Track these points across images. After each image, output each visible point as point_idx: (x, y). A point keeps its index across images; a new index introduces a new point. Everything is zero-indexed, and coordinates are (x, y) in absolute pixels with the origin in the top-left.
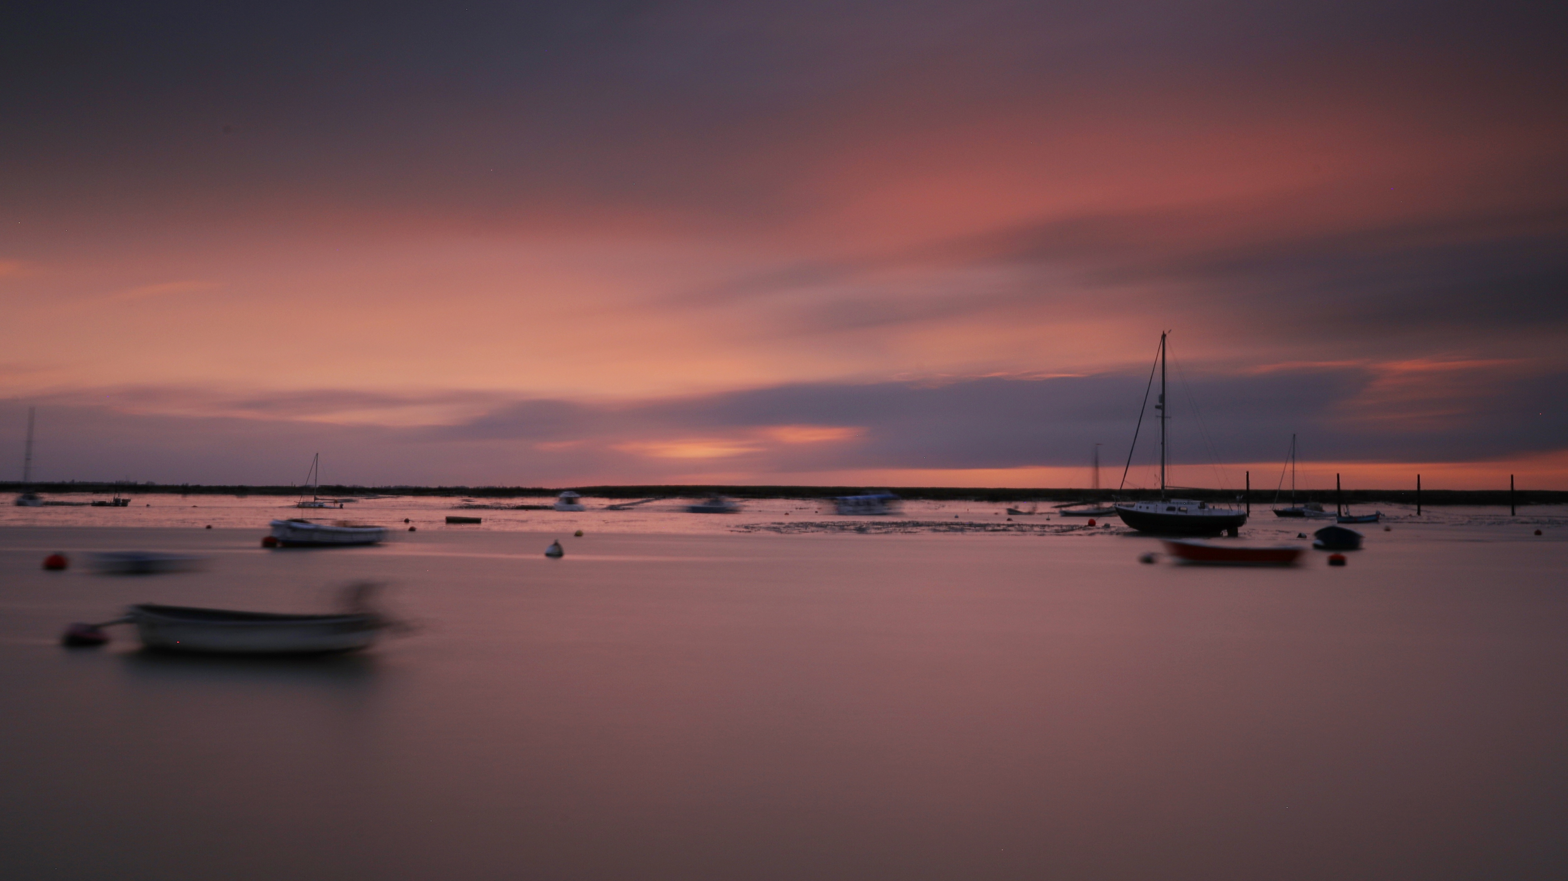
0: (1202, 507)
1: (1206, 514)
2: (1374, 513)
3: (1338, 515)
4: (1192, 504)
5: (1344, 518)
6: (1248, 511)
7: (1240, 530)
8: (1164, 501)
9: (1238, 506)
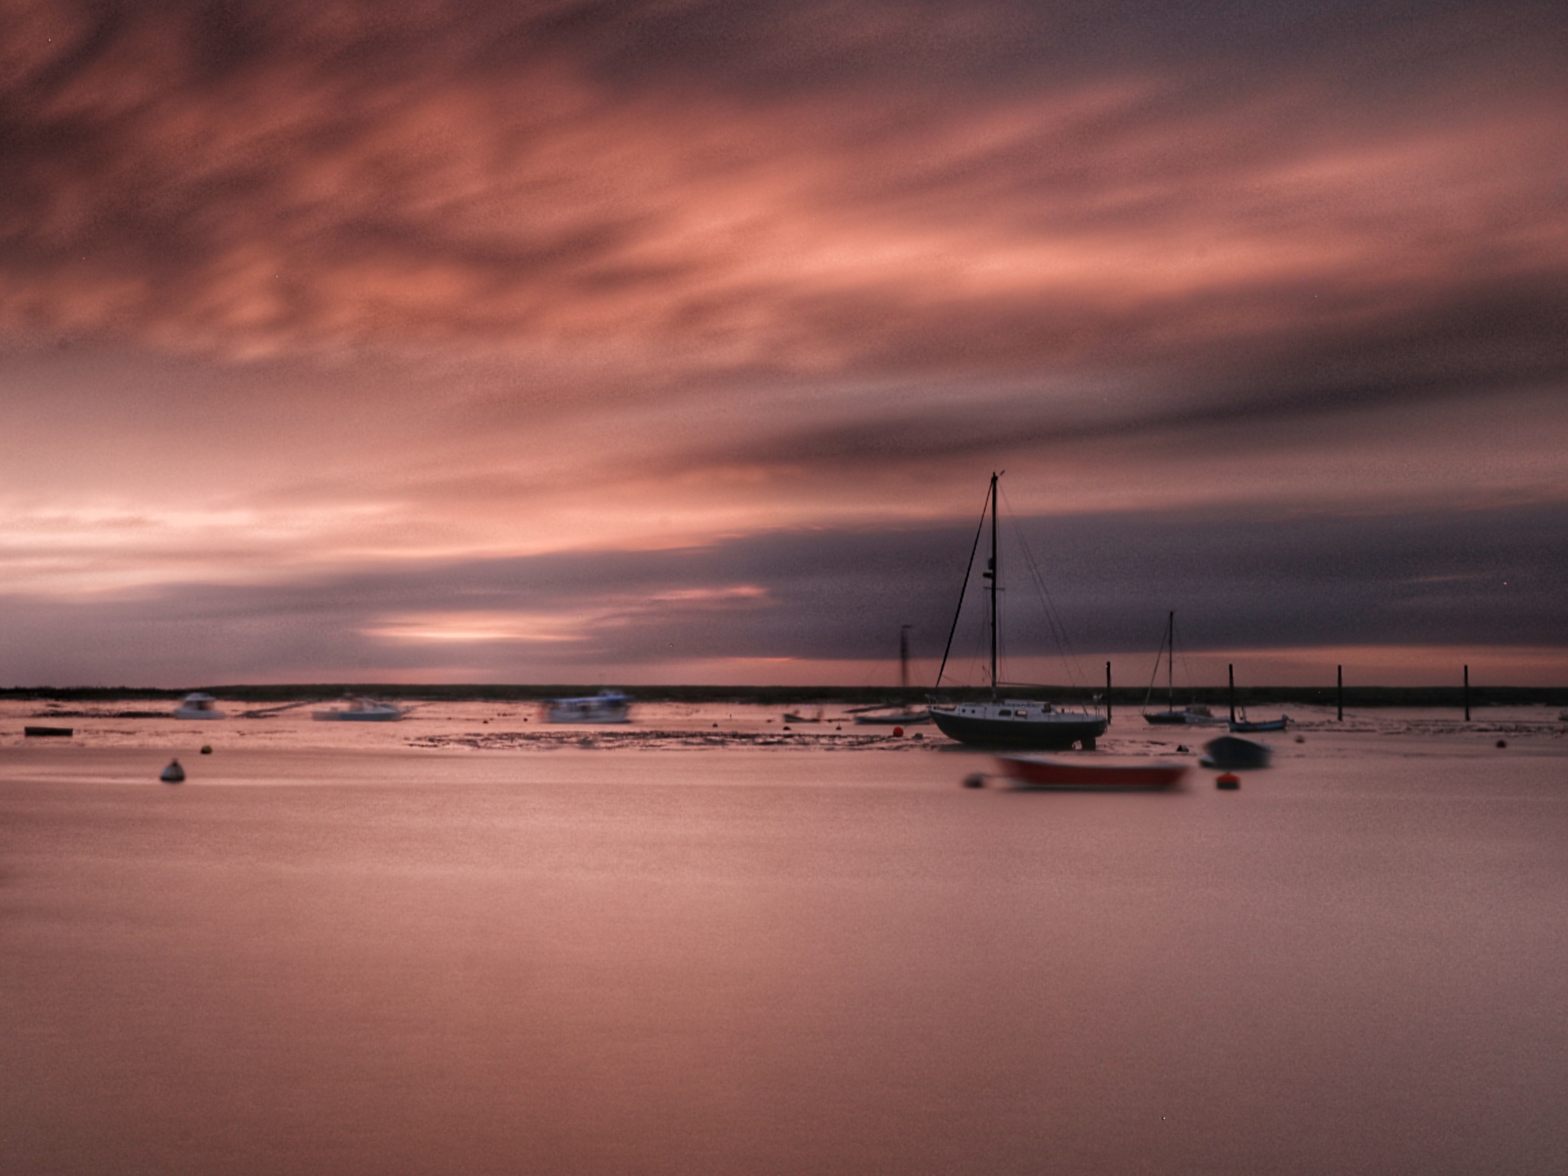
0: (1047, 710)
1: (1052, 720)
2: (1279, 718)
3: (1230, 720)
4: (1034, 706)
5: (1239, 724)
6: (1109, 716)
7: (1099, 741)
8: (995, 702)
9: (1096, 709)
